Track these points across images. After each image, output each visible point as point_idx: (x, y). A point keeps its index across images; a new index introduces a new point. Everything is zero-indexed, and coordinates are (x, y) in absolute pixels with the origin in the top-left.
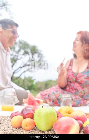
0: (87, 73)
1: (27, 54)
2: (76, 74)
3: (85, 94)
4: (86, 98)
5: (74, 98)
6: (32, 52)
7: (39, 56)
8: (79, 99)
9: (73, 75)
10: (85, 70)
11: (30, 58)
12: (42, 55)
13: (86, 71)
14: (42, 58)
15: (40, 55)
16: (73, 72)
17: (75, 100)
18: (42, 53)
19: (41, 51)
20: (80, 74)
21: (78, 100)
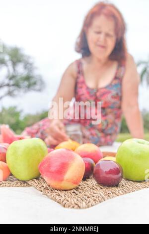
0: (115, 88)
1: (3, 65)
2: (95, 91)
3: (107, 125)
4: (109, 132)
5: (87, 133)
6: (12, 60)
7: (25, 67)
8: (96, 135)
9: (89, 93)
10: (112, 82)
11: (9, 71)
12: (31, 64)
13: (113, 84)
14: (31, 70)
15: (28, 65)
16: (88, 88)
17: (90, 137)
18: (31, 61)
19: (29, 57)
20: (102, 91)
21: (96, 137)
